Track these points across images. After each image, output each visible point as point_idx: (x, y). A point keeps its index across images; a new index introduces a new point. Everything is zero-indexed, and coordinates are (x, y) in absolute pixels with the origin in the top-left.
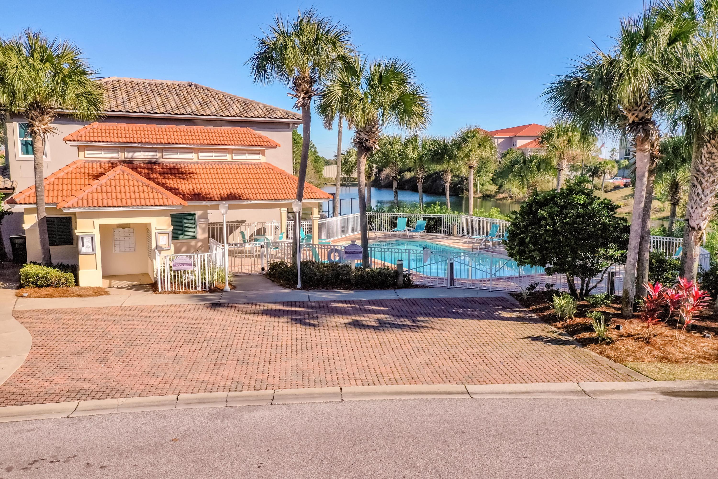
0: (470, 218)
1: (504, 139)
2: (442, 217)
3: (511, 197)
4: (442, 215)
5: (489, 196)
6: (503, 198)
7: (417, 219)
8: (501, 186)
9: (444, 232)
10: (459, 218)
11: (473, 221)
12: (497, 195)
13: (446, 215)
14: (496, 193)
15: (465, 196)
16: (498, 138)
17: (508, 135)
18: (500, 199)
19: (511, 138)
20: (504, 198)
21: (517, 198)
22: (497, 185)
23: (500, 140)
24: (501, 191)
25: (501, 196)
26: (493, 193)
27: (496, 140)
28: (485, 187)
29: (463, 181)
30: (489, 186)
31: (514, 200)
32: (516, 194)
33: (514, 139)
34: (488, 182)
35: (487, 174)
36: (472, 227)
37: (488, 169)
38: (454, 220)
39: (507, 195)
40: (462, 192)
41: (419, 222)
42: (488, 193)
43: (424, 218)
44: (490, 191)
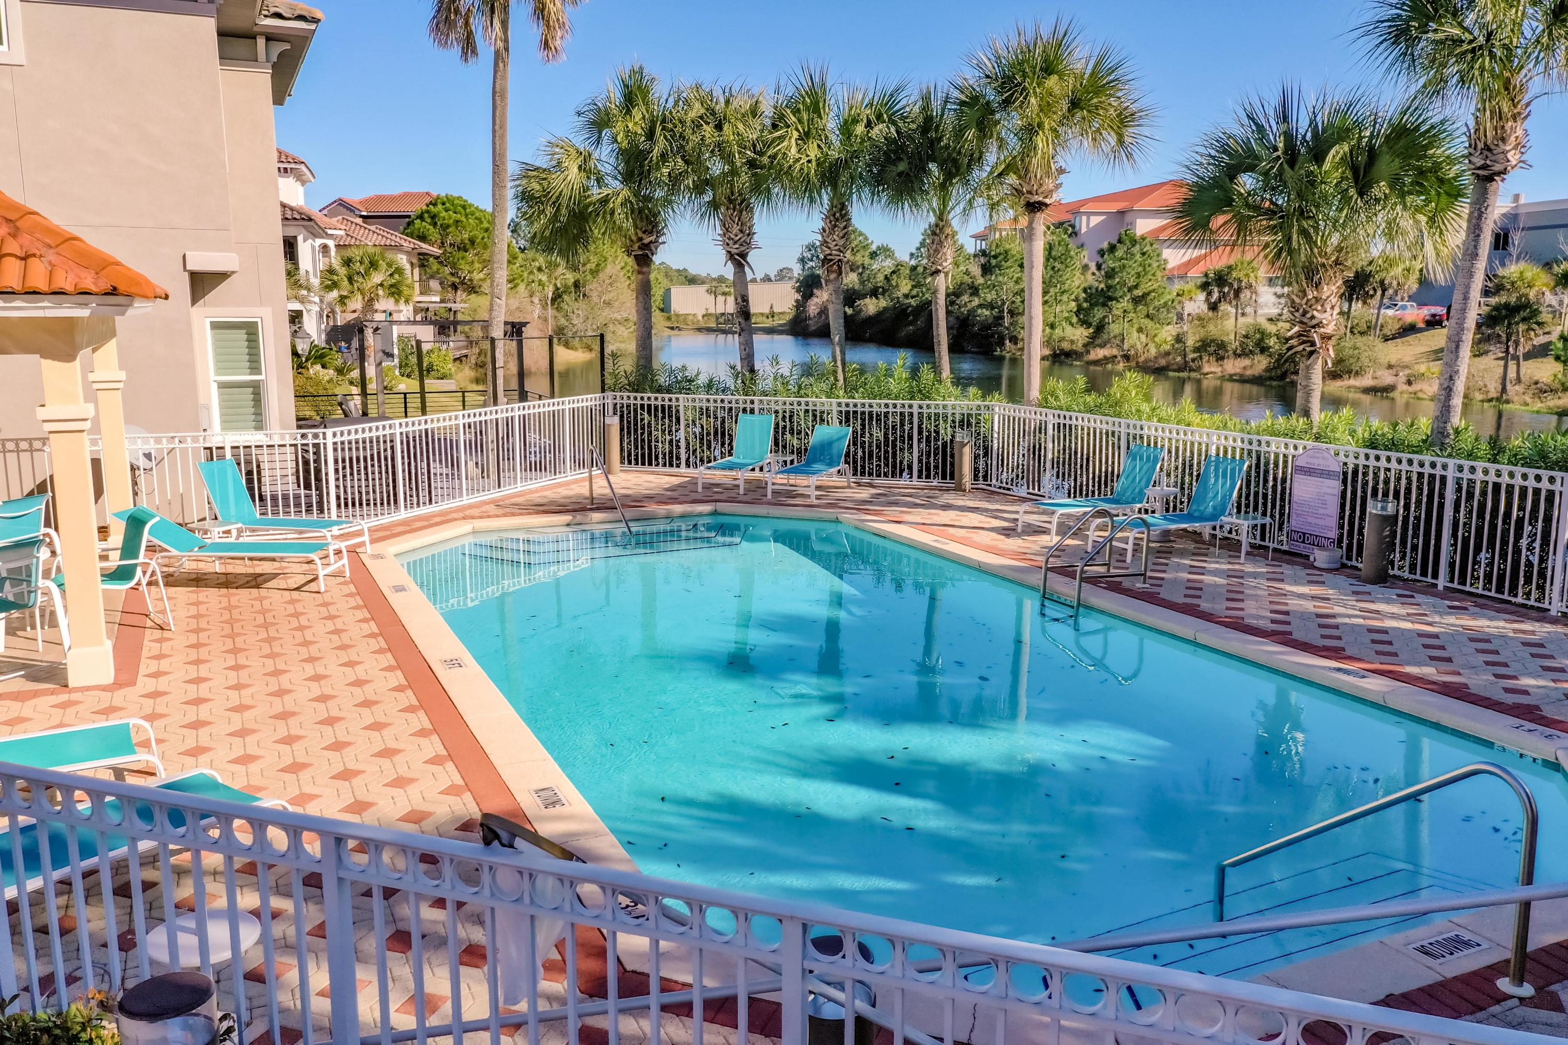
0: (1028, 414)
1: (1103, 217)
2: (915, 410)
3: (1127, 357)
4: (915, 403)
5: (1068, 354)
6: (1105, 358)
7: (819, 418)
8: (1100, 328)
9: (925, 472)
10: (986, 415)
11: (1041, 428)
12: (1088, 352)
13: (935, 405)
14: (1085, 345)
15: (1008, 356)
16: (1089, 214)
17: (1114, 208)
18: (1096, 362)
19: (1122, 213)
20: (1107, 360)
21: (1141, 359)
22: (1089, 325)
23: (1095, 220)
24: (1098, 341)
25: (1099, 353)
26: (1079, 347)
27: (1084, 218)
28: (1058, 332)
29: (1002, 318)
30: (1069, 329)
31: (1133, 364)
32: (1139, 346)
33: (1128, 218)
34: (1067, 319)
35: (1065, 298)
36: (1036, 451)
37: (1066, 287)
38: (965, 422)
39: (1115, 352)
40: (1001, 344)
41: (821, 433)
42: (1066, 346)
43: (846, 418)
44: (1072, 342)
